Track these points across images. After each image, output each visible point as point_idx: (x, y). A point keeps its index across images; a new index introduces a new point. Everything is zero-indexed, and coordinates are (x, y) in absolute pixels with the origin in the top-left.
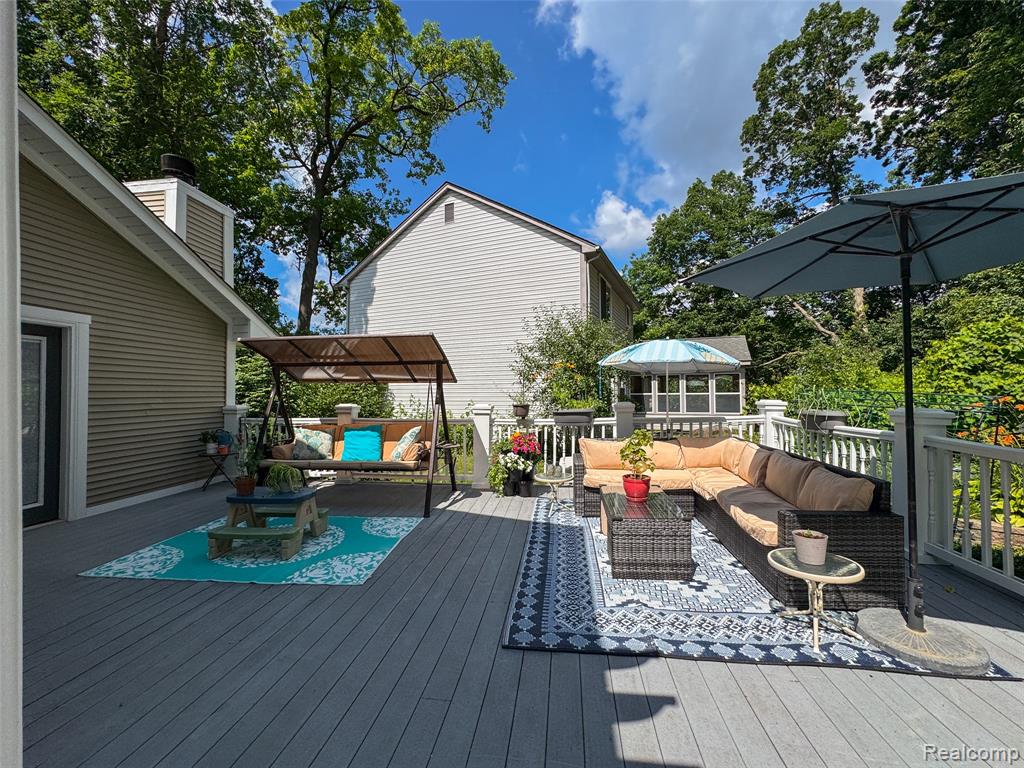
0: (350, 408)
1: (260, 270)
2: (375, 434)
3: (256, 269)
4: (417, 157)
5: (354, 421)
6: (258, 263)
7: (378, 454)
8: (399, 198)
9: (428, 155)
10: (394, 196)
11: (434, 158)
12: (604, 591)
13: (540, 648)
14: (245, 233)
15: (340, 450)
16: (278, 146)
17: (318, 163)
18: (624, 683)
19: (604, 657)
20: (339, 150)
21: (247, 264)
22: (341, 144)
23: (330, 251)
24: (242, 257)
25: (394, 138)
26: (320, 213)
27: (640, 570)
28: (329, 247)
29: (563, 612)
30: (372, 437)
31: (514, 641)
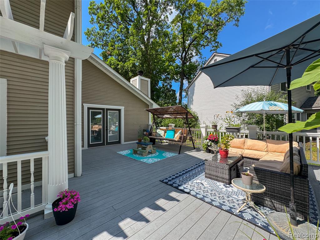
1: (171, 88)
2: (173, 132)
3: (170, 88)
4: (213, 44)
5: (173, 128)
6: (171, 86)
7: (173, 137)
8: (206, 59)
9: (216, 42)
10: (204, 59)
11: (218, 43)
12: (198, 179)
13: (166, 183)
14: (168, 79)
15: (165, 135)
16: (174, 54)
17: (183, 56)
18: (174, 194)
19: (177, 189)
20: (188, 51)
21: (169, 87)
22: (188, 49)
23: (188, 80)
24: (167, 85)
25: (205, 41)
26: (183, 69)
27: (212, 177)
28: (188, 79)
29: (181, 179)
30: (172, 133)
31: (163, 180)
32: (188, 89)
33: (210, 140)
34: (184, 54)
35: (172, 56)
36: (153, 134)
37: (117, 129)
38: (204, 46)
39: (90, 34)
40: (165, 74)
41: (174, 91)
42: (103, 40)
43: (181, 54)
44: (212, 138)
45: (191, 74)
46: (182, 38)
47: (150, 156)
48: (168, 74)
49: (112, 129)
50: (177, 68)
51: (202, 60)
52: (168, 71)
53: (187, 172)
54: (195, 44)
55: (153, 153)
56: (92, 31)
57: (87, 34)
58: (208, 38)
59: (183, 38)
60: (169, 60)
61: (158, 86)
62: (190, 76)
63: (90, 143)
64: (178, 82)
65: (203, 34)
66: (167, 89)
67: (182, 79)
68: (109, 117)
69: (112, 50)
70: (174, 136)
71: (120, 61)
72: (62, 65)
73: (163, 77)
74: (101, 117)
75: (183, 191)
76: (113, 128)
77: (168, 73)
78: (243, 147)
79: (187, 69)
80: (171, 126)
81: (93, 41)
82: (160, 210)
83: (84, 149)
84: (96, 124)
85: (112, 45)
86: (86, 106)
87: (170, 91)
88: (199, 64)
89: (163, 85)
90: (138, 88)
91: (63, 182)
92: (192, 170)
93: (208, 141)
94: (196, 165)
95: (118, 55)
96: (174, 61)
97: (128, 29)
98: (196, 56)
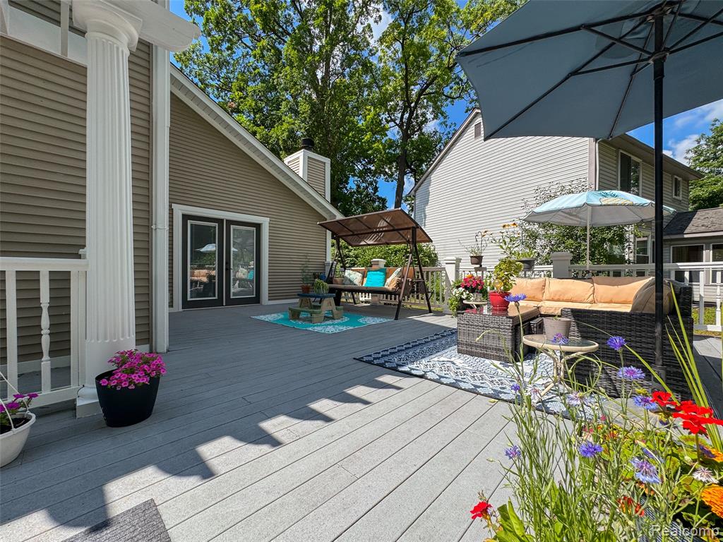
0: (378, 261)
2: (382, 273)
3: (375, 193)
4: (472, 95)
5: (381, 267)
6: (376, 189)
7: (382, 283)
12: (442, 355)
13: (370, 362)
14: (370, 173)
15: (365, 283)
16: (384, 116)
17: (404, 120)
18: (387, 379)
19: (395, 370)
20: (415, 107)
21: (370, 190)
22: (417, 103)
23: (415, 175)
24: (367, 188)
25: (455, 87)
26: (405, 151)
27: (474, 350)
28: (414, 172)
29: (403, 356)
30: (380, 276)
31: (362, 358)
32: (415, 191)
33: (466, 288)
34: (406, 115)
35: (380, 121)
36: (335, 280)
37: (252, 275)
38: (453, 98)
39: (188, 60)
40: (364, 162)
41: (383, 201)
42: (219, 76)
43: (400, 115)
44: (471, 283)
45: (422, 162)
46: (402, 79)
47: (330, 322)
48: (369, 163)
49: (240, 275)
50: (389, 148)
51: (448, 130)
52: (370, 155)
53: (417, 345)
54: (430, 93)
55: (335, 316)
56: (193, 52)
57: (180, 58)
58: (461, 80)
59: (405, 78)
60: (372, 130)
61: (346, 188)
62: (420, 165)
63: (189, 299)
64: (392, 181)
65: (451, 69)
66: (367, 195)
67: (402, 174)
68: (233, 249)
69: (241, 98)
70: (385, 282)
71: (258, 126)
72: (120, 49)
73: (359, 167)
74: (214, 249)
75: (409, 374)
76: (242, 273)
77: (371, 159)
78: (541, 296)
79: (414, 149)
80: (377, 263)
81: (196, 77)
82: (356, 402)
83: (173, 310)
84: (201, 267)
85: (240, 88)
86: (179, 210)
87: (374, 201)
88: (441, 139)
89: (359, 187)
90: (301, 175)
91: (123, 337)
92: (426, 342)
93: (461, 289)
94: (436, 335)
95: (254, 112)
96: (383, 131)
97: (278, 53)
98: (433, 119)
